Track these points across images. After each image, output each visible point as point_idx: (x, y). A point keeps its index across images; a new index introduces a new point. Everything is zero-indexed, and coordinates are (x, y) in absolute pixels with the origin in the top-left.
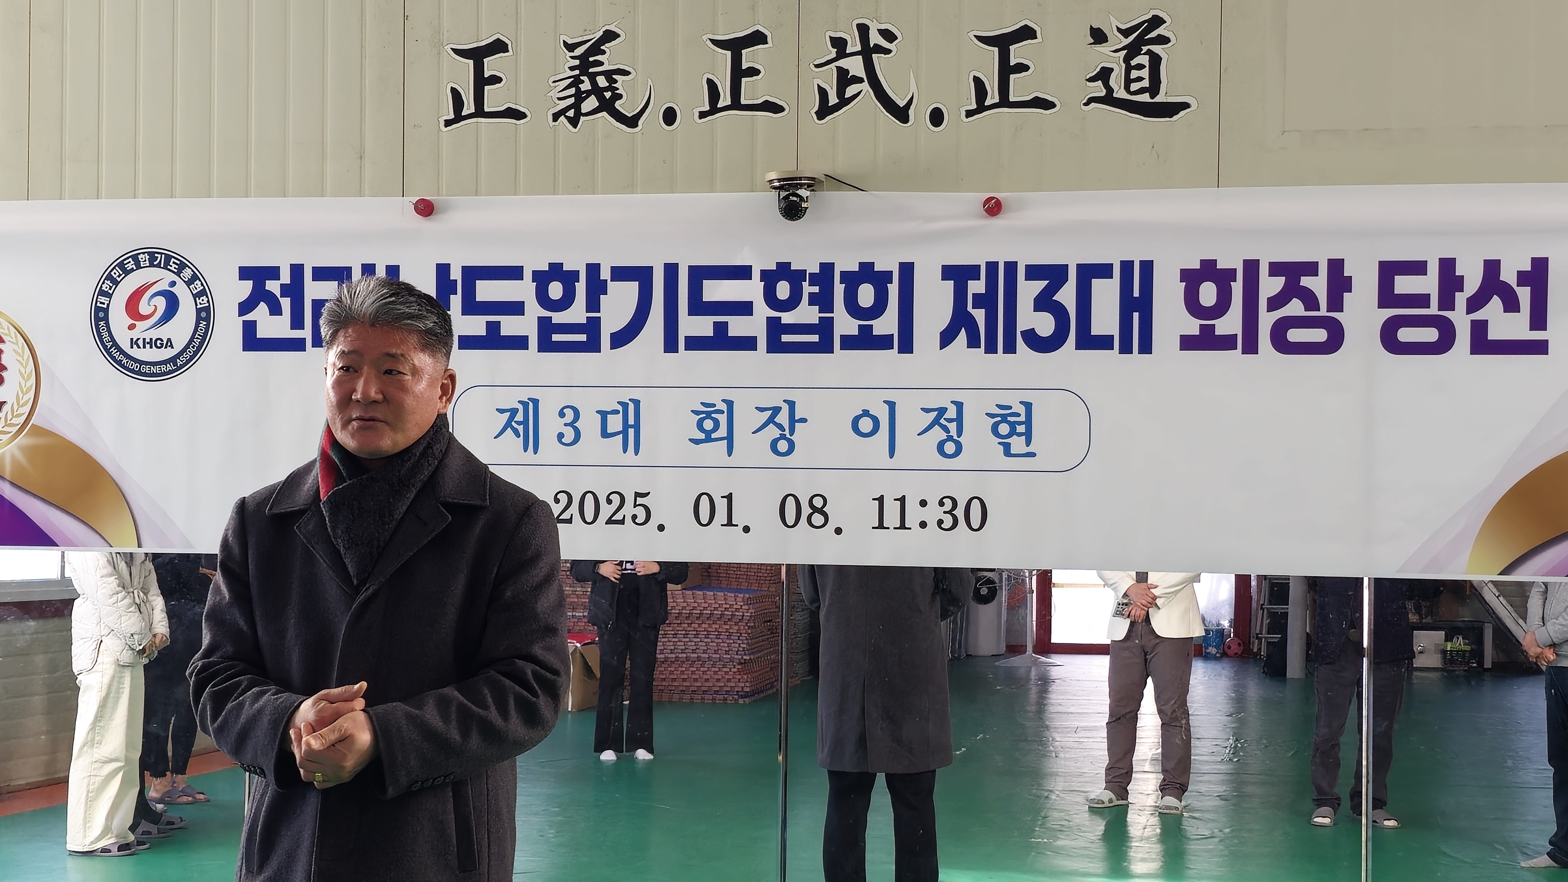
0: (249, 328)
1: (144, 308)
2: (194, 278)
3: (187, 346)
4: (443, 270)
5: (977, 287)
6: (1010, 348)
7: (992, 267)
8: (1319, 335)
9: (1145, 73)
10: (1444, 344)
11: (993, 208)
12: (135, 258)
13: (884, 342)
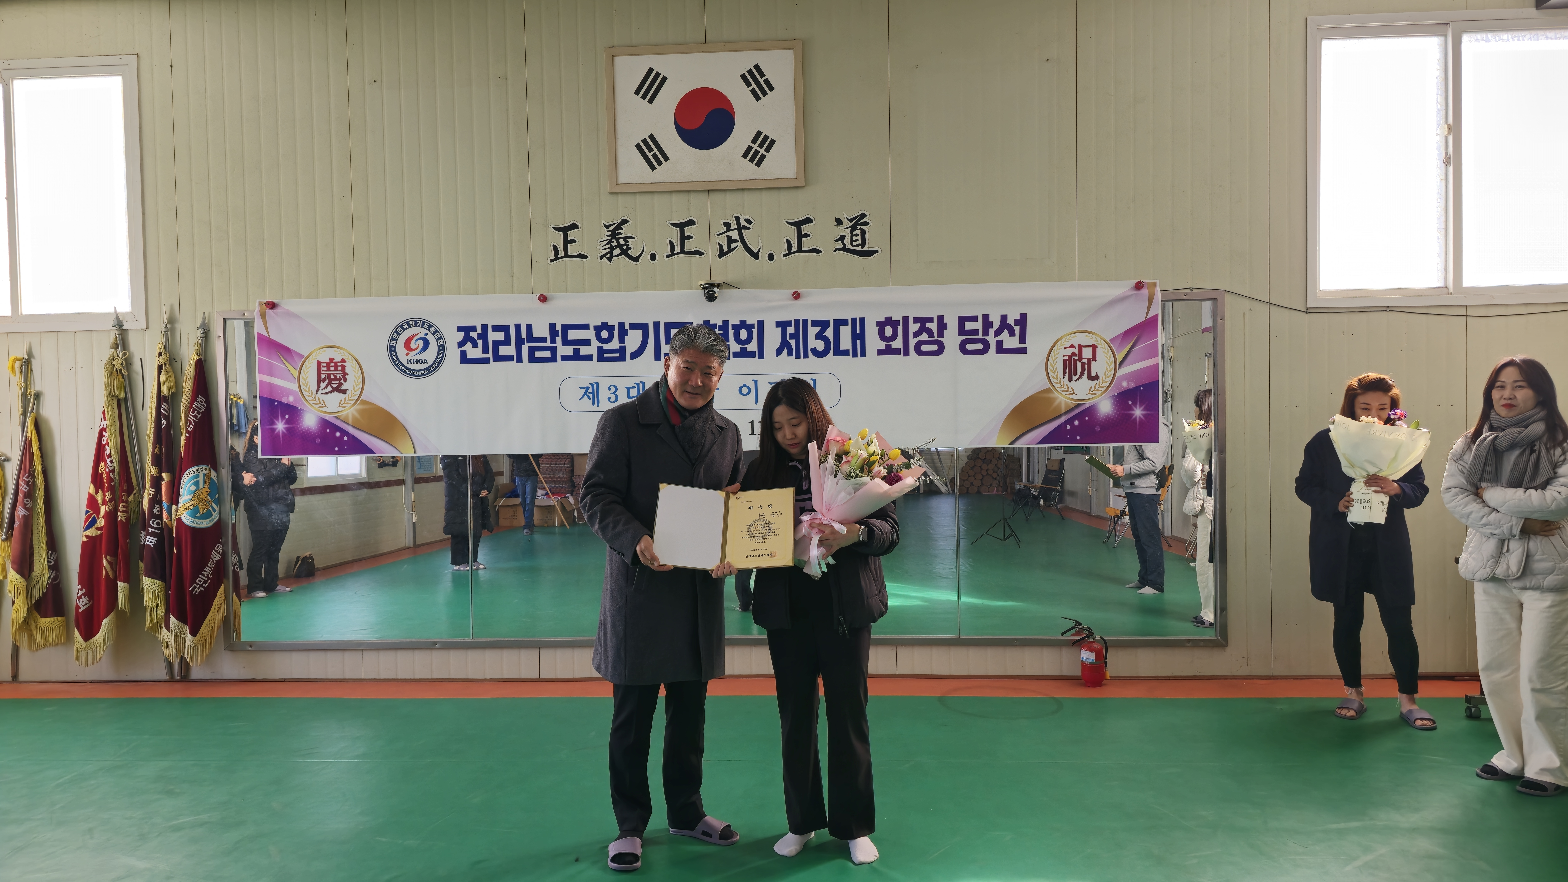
0: (463, 354)
1: (413, 346)
2: (436, 331)
3: (434, 362)
4: (552, 326)
5: (791, 330)
6: (806, 356)
7: (797, 321)
8: (934, 348)
9: (859, 238)
10: (985, 350)
11: (796, 296)
12: (408, 323)
13: (752, 355)
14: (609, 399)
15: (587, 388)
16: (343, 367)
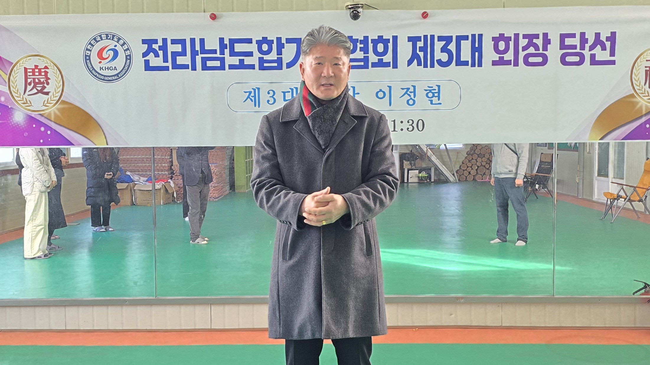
0: (147, 62)
1: (105, 55)
2: (124, 43)
3: (123, 70)
4: (221, 40)
5: (420, 44)
6: (432, 66)
7: (426, 37)
8: (540, 60)
10: (581, 62)
11: (425, 15)
12: (100, 36)
13: (387, 65)
14: (268, 101)
15: (250, 93)
16: (46, 73)
